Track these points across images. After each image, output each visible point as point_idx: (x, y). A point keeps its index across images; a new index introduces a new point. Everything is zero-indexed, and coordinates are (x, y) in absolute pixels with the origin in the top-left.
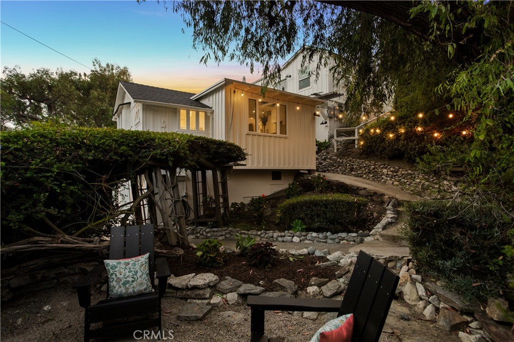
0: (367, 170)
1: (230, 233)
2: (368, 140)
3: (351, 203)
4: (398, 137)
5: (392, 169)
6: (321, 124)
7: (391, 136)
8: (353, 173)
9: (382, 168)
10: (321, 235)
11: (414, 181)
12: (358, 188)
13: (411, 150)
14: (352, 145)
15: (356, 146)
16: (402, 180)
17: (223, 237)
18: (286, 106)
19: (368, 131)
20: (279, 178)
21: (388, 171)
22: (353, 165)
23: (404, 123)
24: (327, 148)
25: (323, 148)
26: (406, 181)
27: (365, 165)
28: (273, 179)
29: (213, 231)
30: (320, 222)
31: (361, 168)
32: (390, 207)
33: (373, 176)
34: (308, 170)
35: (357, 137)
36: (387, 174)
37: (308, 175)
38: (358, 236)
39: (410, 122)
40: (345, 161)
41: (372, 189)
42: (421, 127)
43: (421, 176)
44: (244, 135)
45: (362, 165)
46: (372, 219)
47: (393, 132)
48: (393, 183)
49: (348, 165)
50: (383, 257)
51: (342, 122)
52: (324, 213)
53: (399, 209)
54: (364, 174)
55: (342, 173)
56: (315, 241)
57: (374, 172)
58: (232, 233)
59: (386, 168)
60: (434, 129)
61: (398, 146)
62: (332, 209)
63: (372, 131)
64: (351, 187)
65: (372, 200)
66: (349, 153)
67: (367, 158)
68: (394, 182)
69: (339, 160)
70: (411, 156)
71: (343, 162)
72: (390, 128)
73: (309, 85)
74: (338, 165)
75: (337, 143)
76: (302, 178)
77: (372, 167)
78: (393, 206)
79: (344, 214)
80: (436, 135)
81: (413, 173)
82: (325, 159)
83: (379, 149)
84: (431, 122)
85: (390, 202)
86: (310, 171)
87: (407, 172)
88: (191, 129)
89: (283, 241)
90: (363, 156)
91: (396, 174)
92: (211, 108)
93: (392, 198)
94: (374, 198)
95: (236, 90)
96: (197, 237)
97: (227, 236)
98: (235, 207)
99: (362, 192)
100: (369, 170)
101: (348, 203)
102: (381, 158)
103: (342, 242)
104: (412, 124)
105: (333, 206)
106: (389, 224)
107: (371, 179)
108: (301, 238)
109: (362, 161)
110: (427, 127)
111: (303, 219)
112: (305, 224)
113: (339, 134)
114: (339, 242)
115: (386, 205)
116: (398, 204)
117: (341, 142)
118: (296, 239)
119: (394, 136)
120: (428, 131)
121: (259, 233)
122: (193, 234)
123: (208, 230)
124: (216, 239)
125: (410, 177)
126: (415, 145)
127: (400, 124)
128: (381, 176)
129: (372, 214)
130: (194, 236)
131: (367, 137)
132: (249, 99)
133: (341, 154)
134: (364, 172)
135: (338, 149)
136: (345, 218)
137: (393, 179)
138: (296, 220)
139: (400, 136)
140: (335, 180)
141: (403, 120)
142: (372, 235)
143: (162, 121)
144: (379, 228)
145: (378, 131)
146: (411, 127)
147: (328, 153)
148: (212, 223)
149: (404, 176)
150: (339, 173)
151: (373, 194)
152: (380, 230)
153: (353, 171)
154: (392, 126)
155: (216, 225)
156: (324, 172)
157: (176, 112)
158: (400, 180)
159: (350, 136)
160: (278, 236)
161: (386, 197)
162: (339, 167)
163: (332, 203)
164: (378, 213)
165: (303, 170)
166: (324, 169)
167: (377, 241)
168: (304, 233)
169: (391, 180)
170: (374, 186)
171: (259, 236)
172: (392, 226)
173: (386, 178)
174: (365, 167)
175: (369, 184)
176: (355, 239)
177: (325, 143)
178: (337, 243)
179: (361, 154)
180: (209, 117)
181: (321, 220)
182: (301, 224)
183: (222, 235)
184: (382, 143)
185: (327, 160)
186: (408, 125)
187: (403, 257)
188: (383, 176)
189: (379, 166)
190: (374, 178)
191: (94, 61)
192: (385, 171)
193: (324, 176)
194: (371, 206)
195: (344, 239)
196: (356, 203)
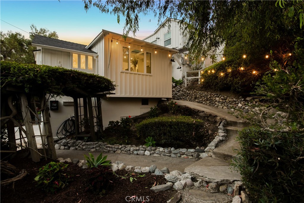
0: (205, 99)
1: (99, 146)
2: (206, 78)
3: (190, 124)
4: (227, 75)
5: (222, 98)
6: (177, 69)
7: (222, 74)
8: (197, 100)
9: (216, 97)
10: (166, 150)
11: (237, 106)
12: (199, 110)
13: (236, 84)
14: (197, 82)
15: (199, 83)
16: (229, 105)
17: (94, 150)
18: (151, 53)
19: (206, 72)
20: (147, 104)
21: (219, 99)
22: (196, 95)
23: (231, 65)
24: (181, 84)
25: (178, 84)
26: (232, 106)
27: (204, 95)
28: (143, 104)
29: (87, 145)
30: (166, 139)
31: (201, 97)
32: (221, 126)
33: (209, 103)
34: (167, 98)
35: (199, 76)
36: (219, 101)
37: (167, 102)
38: (195, 151)
39: (235, 64)
40: (191, 92)
41: (209, 112)
42: (244, 67)
43: (243, 103)
44: (119, 73)
45: (202, 95)
46: (207, 135)
47: (223, 72)
48: (223, 108)
49: (193, 95)
50: (215, 181)
51: (191, 68)
52: (169, 132)
53: (228, 128)
54: (204, 101)
55: (190, 101)
56: (162, 155)
57: (210, 100)
58: (101, 146)
59: (218, 97)
60: (253, 68)
61: (226, 81)
62: (176, 129)
63: (209, 71)
64: (194, 110)
65: (208, 120)
66: (194, 87)
67: (206, 90)
68: (224, 106)
69: (187, 92)
70: (235, 89)
71: (190, 93)
72: (221, 69)
73: (171, 44)
74: (187, 95)
75: (187, 81)
76: (162, 104)
77: (209, 96)
78: (223, 126)
79: (185, 133)
80: (254, 72)
81: (237, 100)
82: (179, 91)
83: (213, 84)
84: (250, 63)
85: (220, 123)
86: (168, 99)
87: (232, 100)
88: (81, 68)
89: (137, 154)
90: (203, 89)
91: (225, 101)
92: (97, 54)
93: (223, 119)
94: (209, 118)
95: (113, 40)
96: (76, 149)
97: (97, 149)
98: (112, 125)
99: (201, 114)
100: (207, 98)
101: (188, 124)
102: (215, 90)
103: (183, 156)
104: (237, 65)
105: (176, 127)
106: (221, 142)
107: (208, 104)
108: (151, 152)
109: (202, 92)
110: (248, 67)
111: (153, 136)
112: (155, 141)
113: (189, 75)
114: (181, 156)
115: (218, 124)
116: (228, 124)
117: (190, 80)
118: (147, 153)
119: (224, 74)
120: (248, 70)
121: (120, 147)
122: (73, 146)
123: (84, 143)
124: (90, 150)
125: (235, 103)
126: (239, 80)
127: (228, 66)
128: (215, 102)
129: (208, 132)
130: (74, 148)
131: (206, 76)
132: (123, 47)
133: (189, 88)
134: (204, 100)
135: (187, 85)
136: (186, 136)
137: (223, 105)
138: (149, 137)
139: (228, 74)
140: (183, 105)
141: (230, 63)
142: (206, 151)
143: (58, 62)
144: (212, 146)
145: (213, 71)
146: (236, 68)
147: (181, 87)
148: (87, 138)
149: (230, 102)
150: (187, 100)
151: (208, 115)
152: (213, 148)
153: (196, 99)
154: (223, 67)
155: (90, 139)
156: (178, 99)
157: (69, 55)
158: (228, 105)
159: (195, 76)
160: (134, 150)
161: (218, 118)
162: (187, 96)
163: (175, 125)
164: (212, 130)
165: (164, 98)
166: (178, 98)
167: (210, 158)
168: (153, 148)
169: (221, 105)
170: (210, 110)
171: (120, 149)
172: (223, 144)
173: (218, 104)
174: (204, 96)
175: (206, 108)
176: (193, 154)
177: (179, 81)
178: (179, 157)
179: (202, 88)
180: (95, 60)
181: (167, 138)
182: (152, 140)
183: (93, 148)
184: (215, 80)
185: (180, 92)
186: (234, 66)
187: (234, 181)
188: (216, 103)
189: (214, 96)
190: (210, 104)
191: (32, 26)
192: (217, 99)
193: (176, 102)
194: (207, 125)
195: (184, 154)
196: (194, 124)
